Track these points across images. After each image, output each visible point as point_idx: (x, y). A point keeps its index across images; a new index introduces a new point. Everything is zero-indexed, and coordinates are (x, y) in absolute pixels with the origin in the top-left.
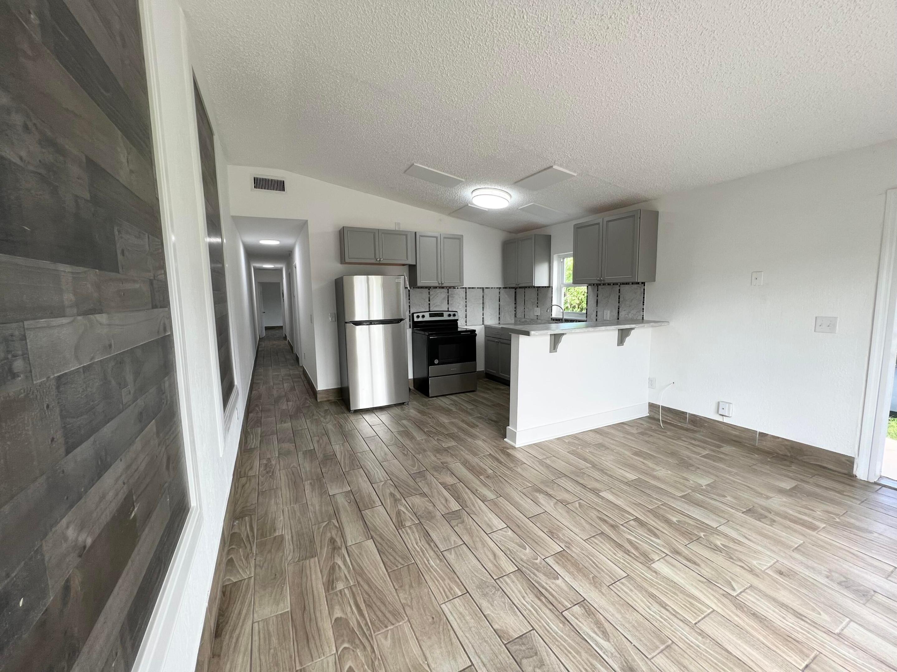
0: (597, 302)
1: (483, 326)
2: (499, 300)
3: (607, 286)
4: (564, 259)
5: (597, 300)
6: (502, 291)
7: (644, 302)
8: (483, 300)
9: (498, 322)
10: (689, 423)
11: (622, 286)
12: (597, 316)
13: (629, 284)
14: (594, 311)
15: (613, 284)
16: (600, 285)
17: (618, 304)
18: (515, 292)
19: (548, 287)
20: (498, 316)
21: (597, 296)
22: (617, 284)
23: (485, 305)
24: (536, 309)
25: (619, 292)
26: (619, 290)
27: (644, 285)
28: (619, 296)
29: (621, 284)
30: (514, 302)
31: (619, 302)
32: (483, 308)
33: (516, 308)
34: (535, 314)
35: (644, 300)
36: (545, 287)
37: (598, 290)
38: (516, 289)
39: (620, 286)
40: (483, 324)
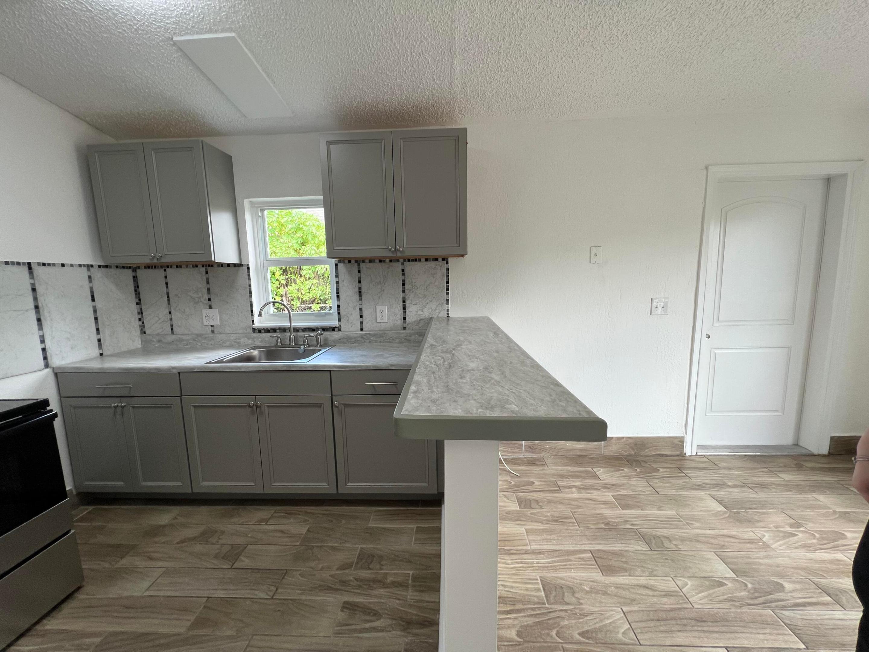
0: (360, 292)
1: (47, 370)
2: (93, 296)
3: (377, 265)
4: (262, 211)
5: (360, 288)
6: (98, 274)
7: (448, 290)
8: (35, 299)
9: (96, 352)
10: (526, 451)
11: (407, 263)
12: (361, 316)
13: (420, 260)
14: (354, 308)
15: (391, 261)
16: (363, 261)
17: (402, 295)
18: (135, 277)
19: (235, 265)
20: (94, 337)
21: (360, 282)
22: (398, 261)
23: (45, 314)
24: (206, 311)
25: (403, 274)
26: (403, 270)
27: (447, 263)
28: (403, 281)
29: (405, 261)
30: (134, 300)
31: (404, 291)
32: (39, 320)
33: (141, 313)
34: (206, 323)
35: (448, 286)
36: (229, 265)
37: (359, 272)
38: (135, 270)
39: (403, 264)
40: (47, 366)
